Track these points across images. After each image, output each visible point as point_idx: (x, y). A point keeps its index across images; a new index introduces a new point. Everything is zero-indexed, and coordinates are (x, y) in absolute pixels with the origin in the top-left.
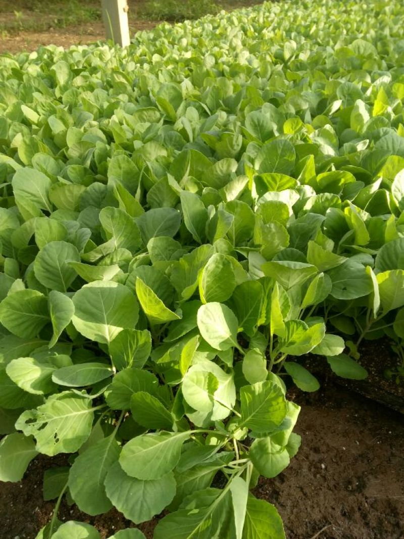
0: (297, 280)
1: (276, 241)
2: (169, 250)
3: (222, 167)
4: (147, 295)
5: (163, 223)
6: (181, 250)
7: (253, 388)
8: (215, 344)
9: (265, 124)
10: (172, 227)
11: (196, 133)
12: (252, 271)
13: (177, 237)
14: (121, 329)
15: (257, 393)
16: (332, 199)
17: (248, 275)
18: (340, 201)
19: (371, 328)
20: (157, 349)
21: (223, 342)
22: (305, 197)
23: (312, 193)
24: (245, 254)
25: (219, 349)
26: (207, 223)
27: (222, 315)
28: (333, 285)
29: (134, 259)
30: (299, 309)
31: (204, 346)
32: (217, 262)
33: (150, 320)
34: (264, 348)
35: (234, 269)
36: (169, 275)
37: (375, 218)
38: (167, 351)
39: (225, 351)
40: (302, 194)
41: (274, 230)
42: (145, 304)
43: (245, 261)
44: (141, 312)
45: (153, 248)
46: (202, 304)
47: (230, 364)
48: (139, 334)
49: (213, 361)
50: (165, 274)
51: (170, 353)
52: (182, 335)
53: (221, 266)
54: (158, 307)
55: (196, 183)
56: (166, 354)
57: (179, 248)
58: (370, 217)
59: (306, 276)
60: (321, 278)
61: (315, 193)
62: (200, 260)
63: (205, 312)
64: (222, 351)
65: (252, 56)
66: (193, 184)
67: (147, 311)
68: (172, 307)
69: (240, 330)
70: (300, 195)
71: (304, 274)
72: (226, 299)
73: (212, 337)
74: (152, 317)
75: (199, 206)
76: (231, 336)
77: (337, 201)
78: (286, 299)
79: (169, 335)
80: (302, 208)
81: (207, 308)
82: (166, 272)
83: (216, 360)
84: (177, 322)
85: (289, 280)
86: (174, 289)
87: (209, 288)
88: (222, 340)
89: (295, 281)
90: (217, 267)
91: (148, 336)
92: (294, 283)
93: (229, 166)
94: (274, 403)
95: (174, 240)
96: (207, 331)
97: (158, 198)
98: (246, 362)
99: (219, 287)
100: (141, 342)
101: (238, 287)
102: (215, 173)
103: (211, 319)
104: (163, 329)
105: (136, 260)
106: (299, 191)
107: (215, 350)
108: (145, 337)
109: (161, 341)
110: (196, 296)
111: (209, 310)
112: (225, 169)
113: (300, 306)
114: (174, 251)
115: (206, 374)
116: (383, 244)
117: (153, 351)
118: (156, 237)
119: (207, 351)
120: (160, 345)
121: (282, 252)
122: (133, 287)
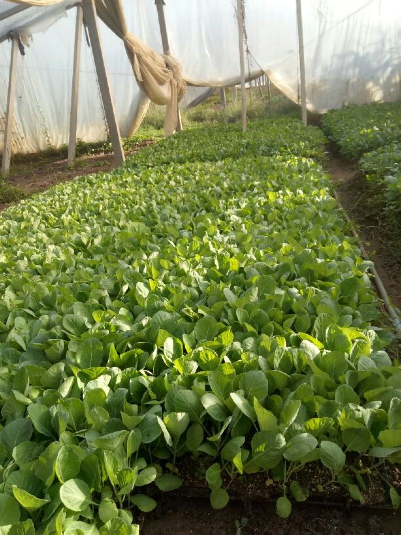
0: (119, 442)
1: (101, 419)
2: (29, 451)
3: (54, 370)
4: (23, 495)
5: (19, 432)
6: (38, 447)
7: (106, 527)
8: (76, 509)
9: (78, 321)
10: (27, 432)
11: (27, 340)
12: (90, 446)
13: (32, 439)
14: (9, 527)
15: (109, 529)
16: (132, 371)
17: (89, 450)
18: (137, 371)
19: (178, 449)
20: (38, 530)
21: (82, 505)
22: (115, 375)
23: (119, 371)
24: (82, 436)
25: (80, 511)
26: (52, 420)
27: (76, 487)
28: (142, 434)
29: (5, 470)
30: (126, 460)
31: (69, 513)
32: (64, 452)
33: (29, 510)
34: (111, 496)
35: (77, 452)
36: (34, 471)
37: (158, 378)
38: (46, 528)
39: (85, 510)
40: (112, 374)
41: (97, 412)
42: (23, 502)
43: (84, 441)
44: (21, 508)
45: (17, 455)
46: (61, 485)
47: (90, 517)
48: (24, 524)
49: (78, 520)
50: (30, 471)
51: (48, 528)
52: (53, 512)
53: (67, 454)
54: (32, 501)
55: (36, 388)
56: (46, 530)
57: (36, 446)
58: (155, 378)
59: (123, 437)
60: (133, 434)
61: (120, 370)
62: (53, 454)
63: (64, 490)
64: (83, 512)
65: (57, 247)
66: (35, 390)
67: (25, 505)
68: (41, 496)
69: (92, 490)
70: (110, 375)
71: (121, 437)
72: (77, 474)
73: (73, 504)
74: (29, 508)
75: (43, 409)
76: (86, 498)
77: (135, 371)
78: (115, 458)
79: (45, 515)
80: (115, 383)
81: (65, 487)
82: (31, 470)
83: (81, 519)
84: (48, 504)
85: (113, 444)
86: (40, 480)
87: (63, 471)
88: (81, 504)
89: (117, 444)
90: (65, 455)
91: (31, 523)
92: (118, 444)
93: (58, 368)
94: (120, 530)
95: (31, 442)
96: (69, 502)
97: (10, 410)
98: (101, 511)
99: (71, 467)
100: (26, 530)
101: (83, 462)
102: (49, 376)
103: (69, 493)
104: (39, 513)
105: (7, 470)
106: (109, 373)
107: (78, 513)
108: (29, 525)
109: (40, 521)
110: (56, 481)
111: (67, 488)
112: (55, 370)
113: (126, 457)
114: (32, 450)
115: (75, 532)
116: (166, 394)
117: (37, 532)
118: (16, 445)
119: (72, 516)
120: (40, 525)
121: (107, 423)
122: (10, 491)
